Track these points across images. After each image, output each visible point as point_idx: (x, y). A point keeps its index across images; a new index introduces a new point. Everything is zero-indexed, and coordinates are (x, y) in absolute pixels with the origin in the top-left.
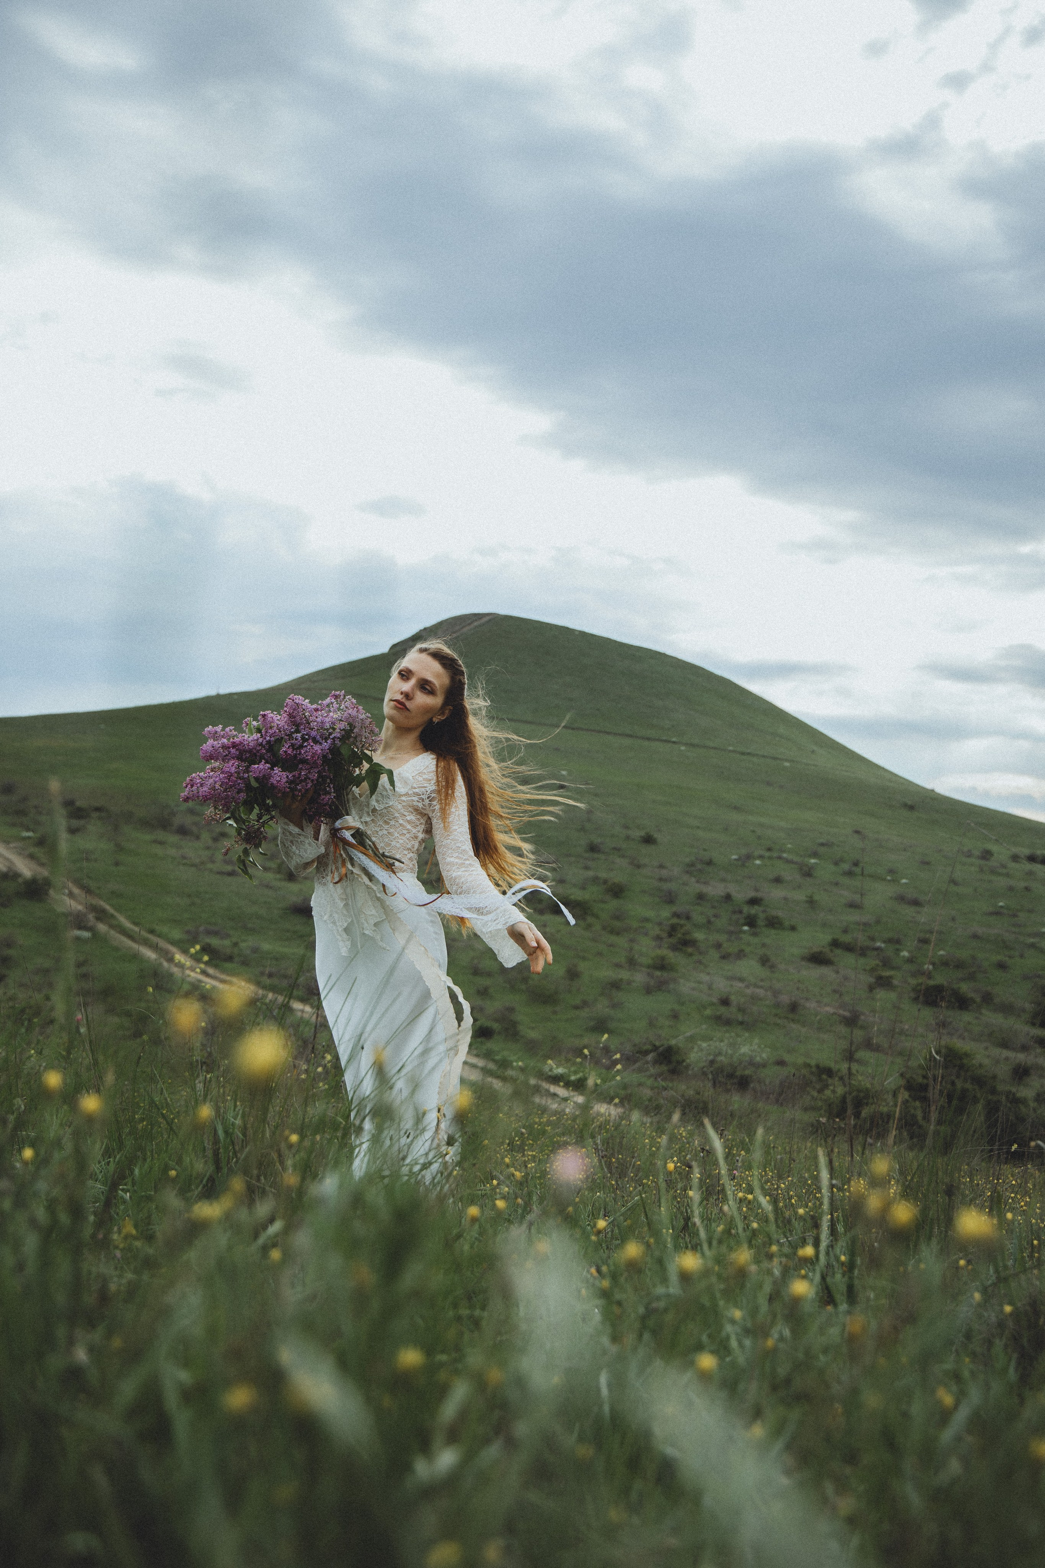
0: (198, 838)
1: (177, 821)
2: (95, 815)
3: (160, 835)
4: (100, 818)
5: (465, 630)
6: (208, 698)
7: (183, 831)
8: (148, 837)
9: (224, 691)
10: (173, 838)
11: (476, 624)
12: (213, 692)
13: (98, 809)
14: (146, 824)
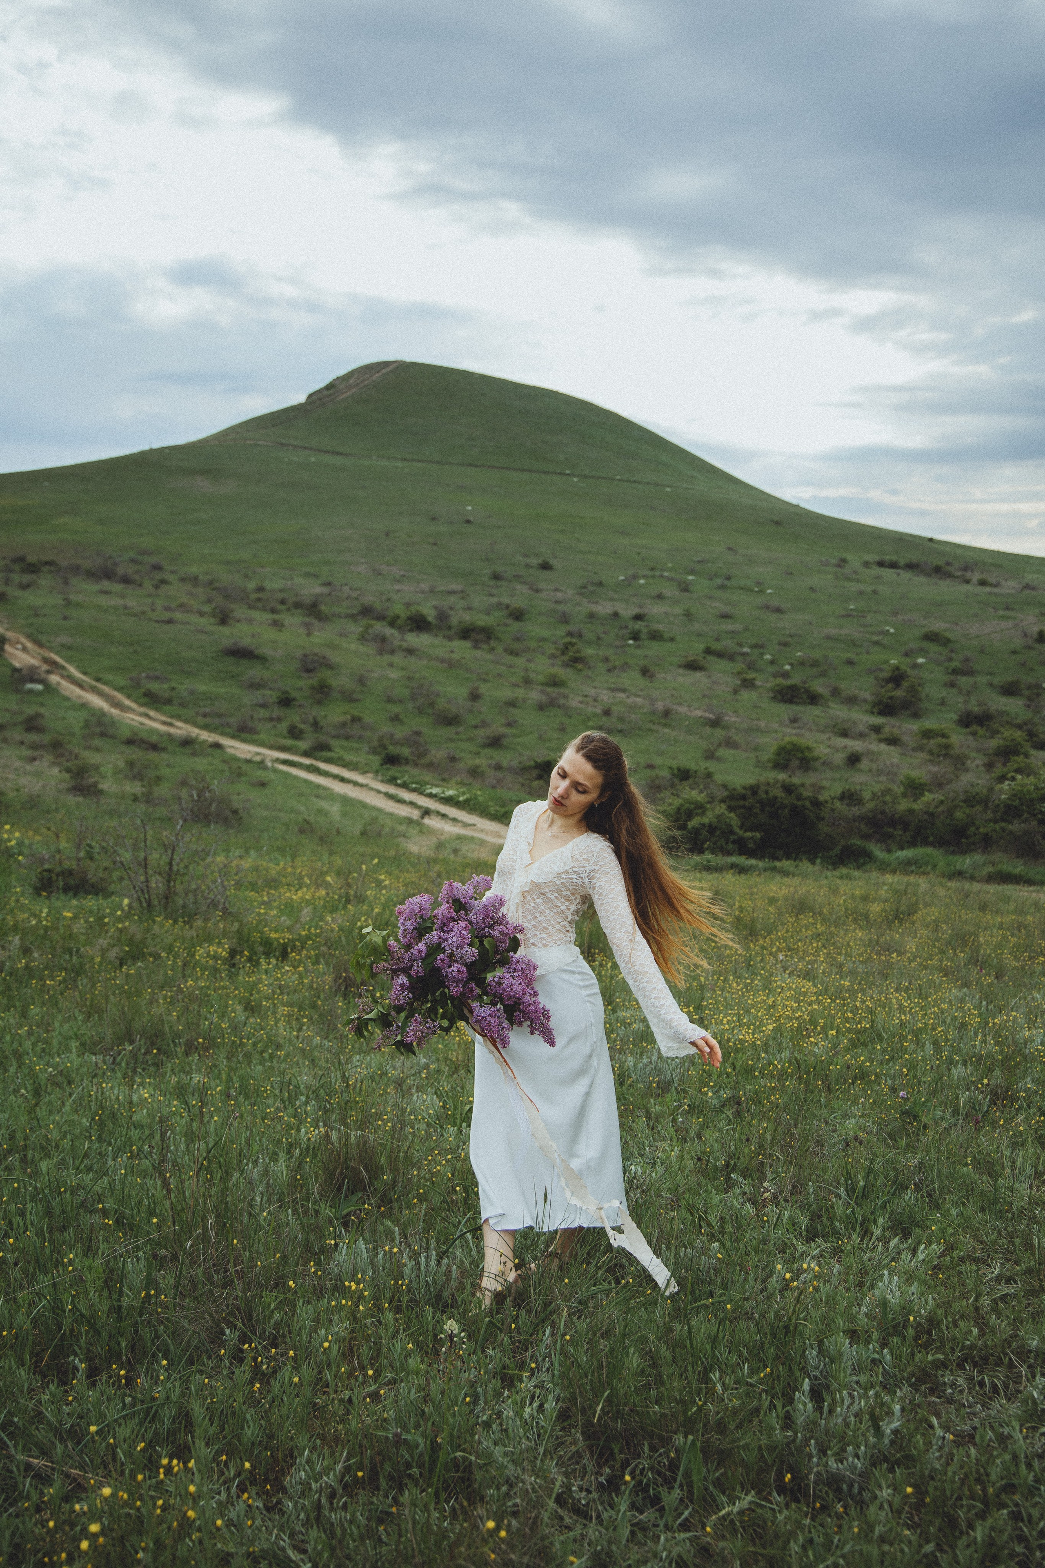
0: (140, 585)
1: (121, 571)
2: (46, 569)
3: (106, 584)
4: (50, 572)
5: (374, 377)
6: (142, 453)
7: (126, 580)
8: (95, 588)
9: (155, 446)
10: (118, 587)
11: (384, 371)
12: (146, 447)
13: (47, 563)
14: (92, 575)
